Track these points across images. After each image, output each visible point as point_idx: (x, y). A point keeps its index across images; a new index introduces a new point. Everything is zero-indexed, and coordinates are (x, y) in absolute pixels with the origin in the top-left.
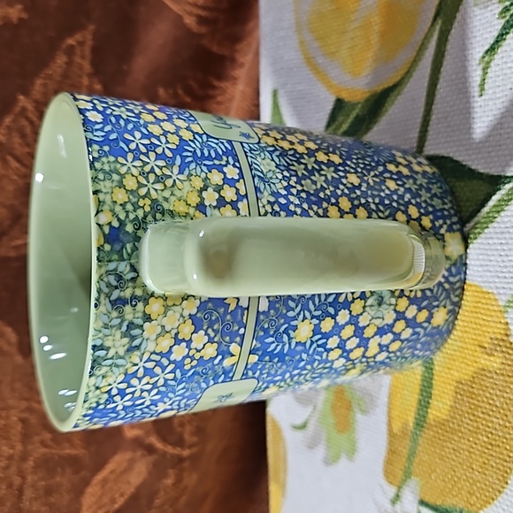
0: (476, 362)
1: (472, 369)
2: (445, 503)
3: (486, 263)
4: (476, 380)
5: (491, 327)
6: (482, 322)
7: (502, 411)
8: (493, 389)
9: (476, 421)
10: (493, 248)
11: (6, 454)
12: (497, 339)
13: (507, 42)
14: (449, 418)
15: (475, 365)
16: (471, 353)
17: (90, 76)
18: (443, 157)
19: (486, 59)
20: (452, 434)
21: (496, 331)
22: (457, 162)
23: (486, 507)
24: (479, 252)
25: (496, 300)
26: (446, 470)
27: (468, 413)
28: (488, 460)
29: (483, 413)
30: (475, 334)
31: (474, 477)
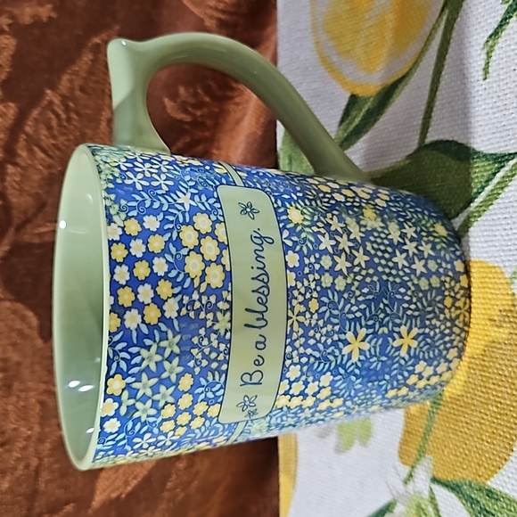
1: (483, 343)
2: (457, 479)
3: (491, 238)
4: (487, 353)
5: (500, 299)
6: (490, 296)
7: (510, 380)
8: (502, 359)
9: (488, 393)
10: (498, 223)
11: (25, 435)
12: (505, 311)
13: (510, 25)
14: (463, 393)
15: (486, 338)
16: (481, 327)
18: (447, 141)
19: (490, 43)
20: (466, 408)
21: (504, 303)
22: (461, 144)
23: (492, 476)
24: (483, 228)
25: (502, 273)
26: (458, 444)
27: (481, 386)
28: (497, 429)
29: (494, 384)
30: (485, 309)
31: (484, 448)
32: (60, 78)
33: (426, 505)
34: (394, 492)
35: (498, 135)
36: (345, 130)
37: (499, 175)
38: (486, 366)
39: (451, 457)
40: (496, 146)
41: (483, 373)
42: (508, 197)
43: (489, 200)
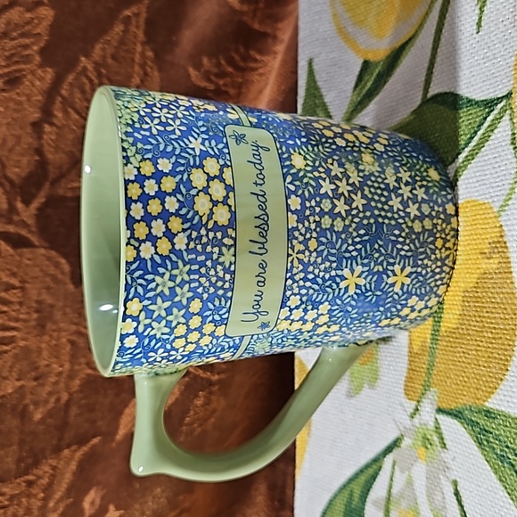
0: (479, 268)
1: (476, 276)
2: (460, 406)
3: (482, 178)
4: (480, 285)
5: (489, 233)
6: (481, 232)
7: (502, 306)
8: (494, 288)
9: (482, 321)
10: (488, 163)
11: (57, 371)
12: (494, 242)
14: (459, 326)
15: (478, 271)
16: (474, 262)
17: (143, 44)
18: (445, 93)
20: (462, 339)
21: (493, 235)
23: (490, 397)
24: (476, 170)
25: (491, 208)
27: (475, 316)
29: (487, 312)
31: (480, 372)
32: (93, 47)
33: (431, 435)
34: (402, 428)
35: (488, 83)
36: (359, 94)
37: (489, 119)
38: (479, 297)
39: (453, 386)
40: (487, 92)
41: (477, 304)
42: (497, 138)
43: (481, 143)
